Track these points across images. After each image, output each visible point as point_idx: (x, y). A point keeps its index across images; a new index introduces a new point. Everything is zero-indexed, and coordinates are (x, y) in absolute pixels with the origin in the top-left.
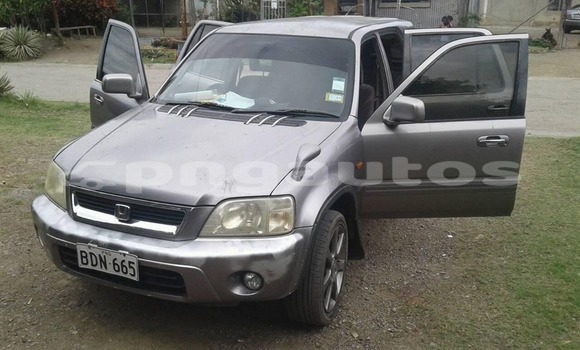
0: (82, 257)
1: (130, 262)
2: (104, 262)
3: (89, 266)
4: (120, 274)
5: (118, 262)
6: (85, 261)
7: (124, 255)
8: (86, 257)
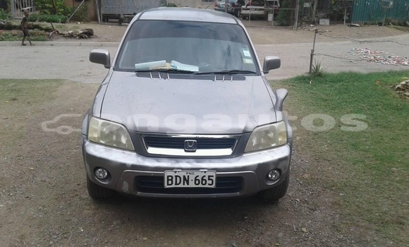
0: (168, 180)
1: (209, 176)
2: (186, 180)
3: (173, 186)
4: (200, 186)
5: (200, 178)
6: (170, 182)
7: (205, 172)
8: (172, 180)
